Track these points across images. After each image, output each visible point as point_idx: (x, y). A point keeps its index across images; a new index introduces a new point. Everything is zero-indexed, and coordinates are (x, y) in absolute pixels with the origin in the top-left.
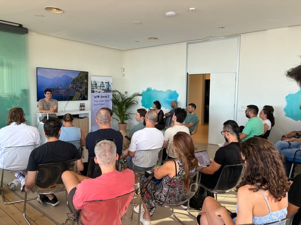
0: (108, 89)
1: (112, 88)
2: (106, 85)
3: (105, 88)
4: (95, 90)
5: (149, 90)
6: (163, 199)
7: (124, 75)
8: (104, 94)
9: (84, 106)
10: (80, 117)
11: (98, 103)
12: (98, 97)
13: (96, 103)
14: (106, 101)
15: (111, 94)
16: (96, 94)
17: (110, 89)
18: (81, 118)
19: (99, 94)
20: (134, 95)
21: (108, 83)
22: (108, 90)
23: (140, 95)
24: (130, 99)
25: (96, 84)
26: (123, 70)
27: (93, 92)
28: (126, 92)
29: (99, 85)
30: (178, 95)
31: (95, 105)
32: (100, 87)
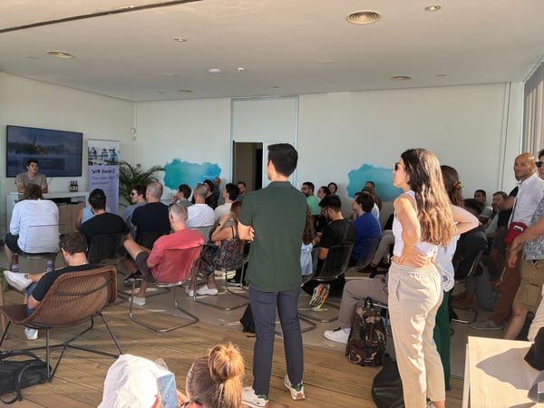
0: (113, 159)
1: (120, 158)
2: (109, 154)
3: (109, 158)
4: (93, 161)
5: (176, 162)
6: (221, 263)
7: (135, 139)
8: (107, 168)
9: (77, 185)
10: (72, 201)
11: (98, 181)
12: (99, 171)
13: (95, 181)
14: (110, 178)
15: (117, 168)
16: (94, 167)
17: (116, 160)
18: (74, 203)
19: (100, 168)
20: (154, 170)
21: (114, 150)
22: (113, 162)
23: (161, 170)
24: (147, 175)
25: (95, 152)
26: (135, 130)
27: (91, 163)
28: (139, 165)
29: (99, 153)
30: (220, 170)
31: (93, 184)
32: (102, 156)
